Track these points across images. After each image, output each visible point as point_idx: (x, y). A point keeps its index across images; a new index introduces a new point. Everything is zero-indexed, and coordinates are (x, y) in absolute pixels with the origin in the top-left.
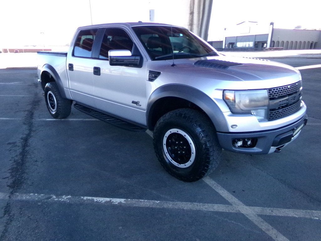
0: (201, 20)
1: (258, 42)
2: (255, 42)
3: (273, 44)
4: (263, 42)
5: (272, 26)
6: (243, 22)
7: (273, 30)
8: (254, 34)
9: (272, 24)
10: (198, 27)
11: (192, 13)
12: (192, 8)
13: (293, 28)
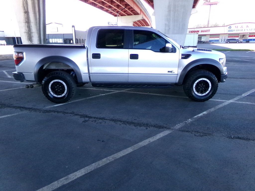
0: (38, 20)
1: (66, 39)
2: (64, 39)
3: (77, 40)
4: (70, 39)
5: (73, 28)
6: (51, 23)
7: (75, 31)
8: (62, 33)
9: (73, 26)
10: (36, 25)
11: (27, 12)
12: (26, 8)
13: (86, 31)
